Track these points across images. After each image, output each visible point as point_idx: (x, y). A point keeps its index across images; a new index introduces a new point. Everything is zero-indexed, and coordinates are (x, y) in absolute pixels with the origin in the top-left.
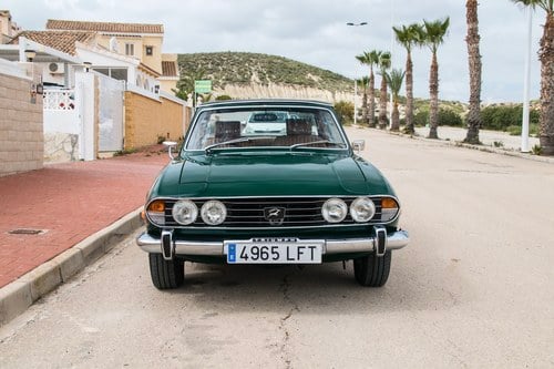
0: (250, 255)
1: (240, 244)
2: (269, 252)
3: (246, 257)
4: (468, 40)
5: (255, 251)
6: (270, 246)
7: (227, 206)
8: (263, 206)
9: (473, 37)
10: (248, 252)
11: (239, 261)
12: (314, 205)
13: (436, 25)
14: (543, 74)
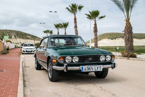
0: (87, 69)
1: (84, 67)
2: (91, 68)
3: (86, 70)
4: (75, 27)
5: (88, 68)
6: (91, 67)
7: (79, 58)
8: (87, 57)
9: (76, 27)
10: (86, 69)
11: (84, 71)
12: (98, 57)
13: (66, 24)
14: (95, 35)
